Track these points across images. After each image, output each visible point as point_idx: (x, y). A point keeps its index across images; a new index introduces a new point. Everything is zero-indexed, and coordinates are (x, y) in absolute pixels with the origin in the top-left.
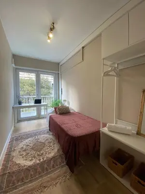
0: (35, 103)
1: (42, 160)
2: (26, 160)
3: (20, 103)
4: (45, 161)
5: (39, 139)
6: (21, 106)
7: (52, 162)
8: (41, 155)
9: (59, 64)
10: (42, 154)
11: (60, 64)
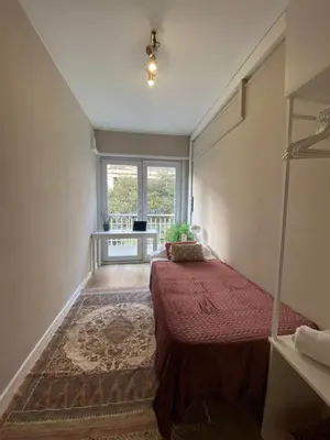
0: (134, 229)
1: (113, 368)
2: (85, 355)
3: (106, 228)
4: (120, 371)
5: (125, 311)
6: (107, 233)
7: (132, 380)
8: (115, 354)
9: (189, 137)
10: (120, 351)
11: (192, 138)
